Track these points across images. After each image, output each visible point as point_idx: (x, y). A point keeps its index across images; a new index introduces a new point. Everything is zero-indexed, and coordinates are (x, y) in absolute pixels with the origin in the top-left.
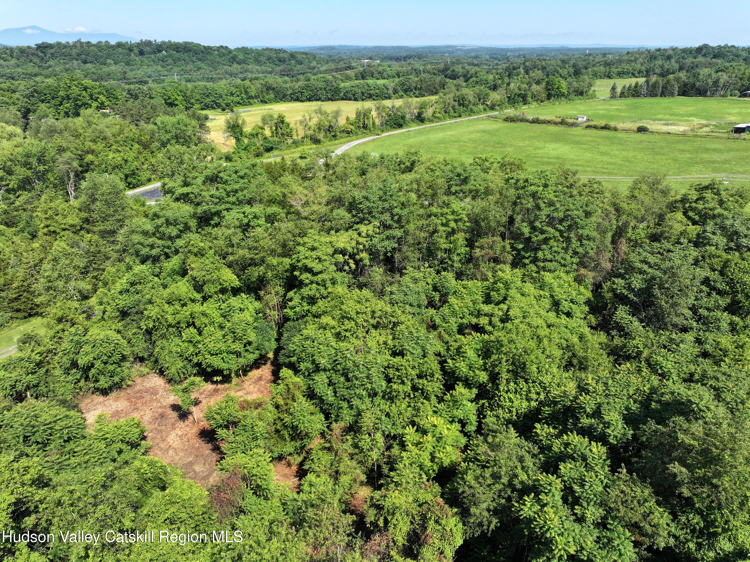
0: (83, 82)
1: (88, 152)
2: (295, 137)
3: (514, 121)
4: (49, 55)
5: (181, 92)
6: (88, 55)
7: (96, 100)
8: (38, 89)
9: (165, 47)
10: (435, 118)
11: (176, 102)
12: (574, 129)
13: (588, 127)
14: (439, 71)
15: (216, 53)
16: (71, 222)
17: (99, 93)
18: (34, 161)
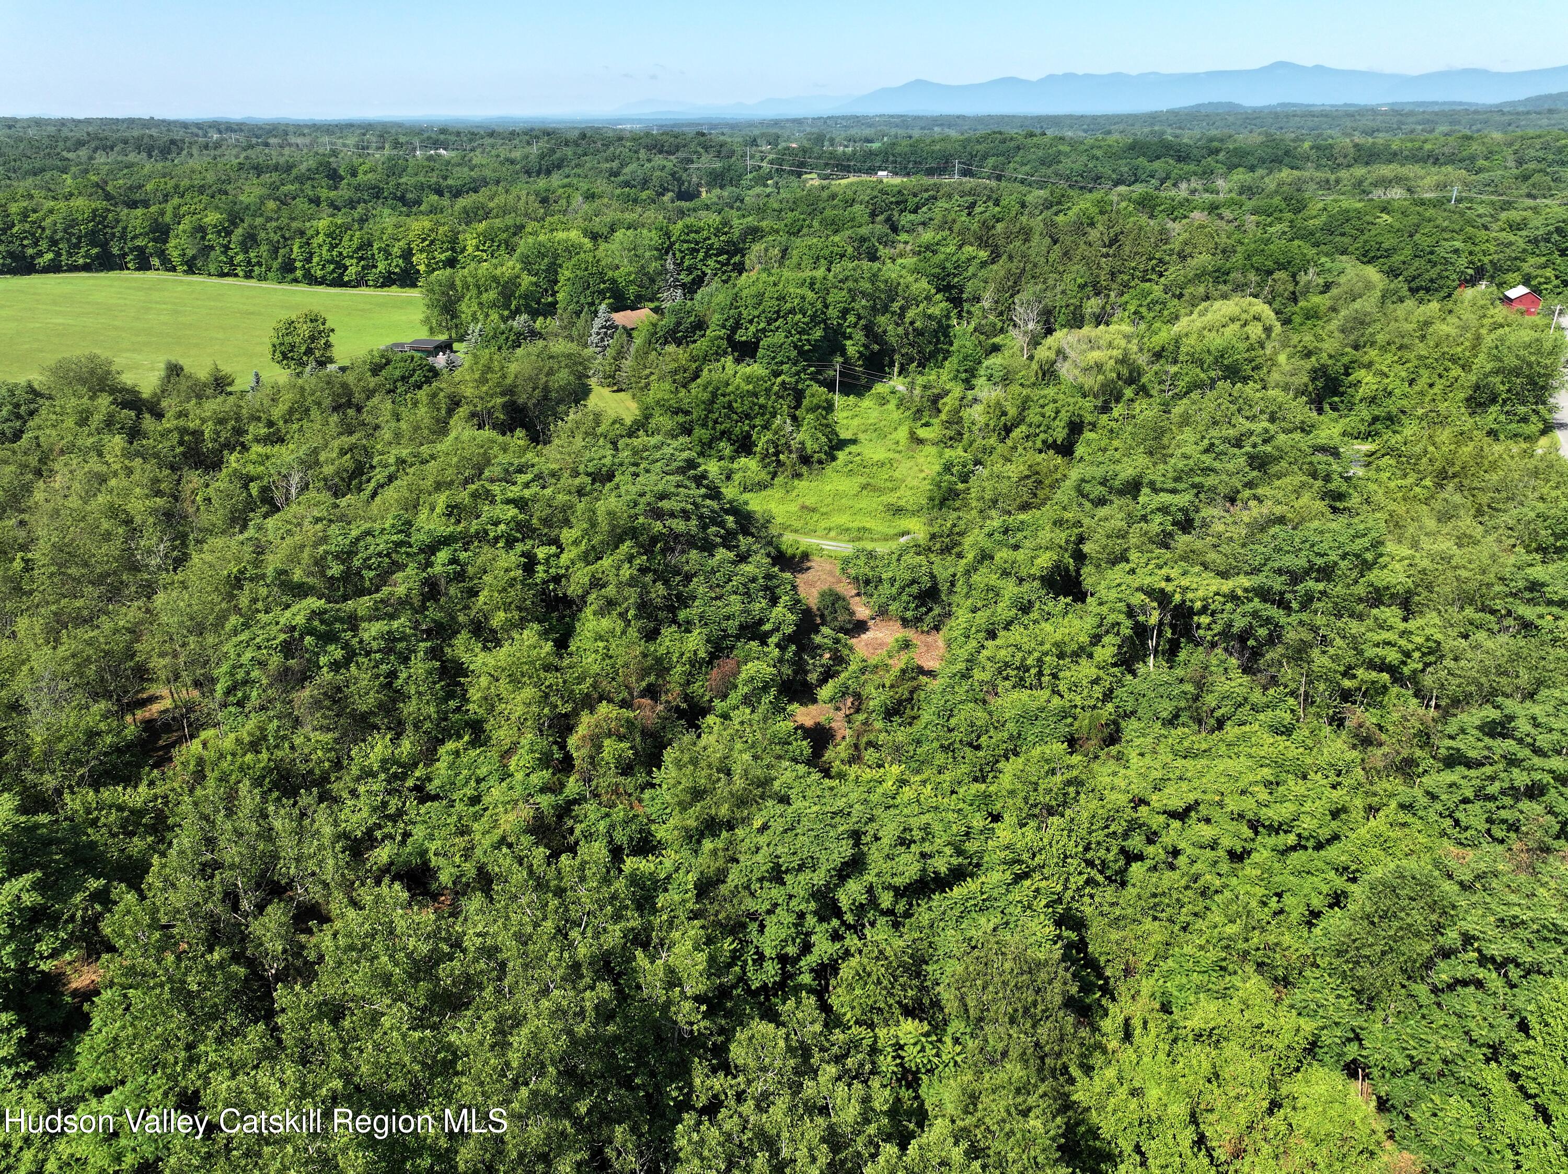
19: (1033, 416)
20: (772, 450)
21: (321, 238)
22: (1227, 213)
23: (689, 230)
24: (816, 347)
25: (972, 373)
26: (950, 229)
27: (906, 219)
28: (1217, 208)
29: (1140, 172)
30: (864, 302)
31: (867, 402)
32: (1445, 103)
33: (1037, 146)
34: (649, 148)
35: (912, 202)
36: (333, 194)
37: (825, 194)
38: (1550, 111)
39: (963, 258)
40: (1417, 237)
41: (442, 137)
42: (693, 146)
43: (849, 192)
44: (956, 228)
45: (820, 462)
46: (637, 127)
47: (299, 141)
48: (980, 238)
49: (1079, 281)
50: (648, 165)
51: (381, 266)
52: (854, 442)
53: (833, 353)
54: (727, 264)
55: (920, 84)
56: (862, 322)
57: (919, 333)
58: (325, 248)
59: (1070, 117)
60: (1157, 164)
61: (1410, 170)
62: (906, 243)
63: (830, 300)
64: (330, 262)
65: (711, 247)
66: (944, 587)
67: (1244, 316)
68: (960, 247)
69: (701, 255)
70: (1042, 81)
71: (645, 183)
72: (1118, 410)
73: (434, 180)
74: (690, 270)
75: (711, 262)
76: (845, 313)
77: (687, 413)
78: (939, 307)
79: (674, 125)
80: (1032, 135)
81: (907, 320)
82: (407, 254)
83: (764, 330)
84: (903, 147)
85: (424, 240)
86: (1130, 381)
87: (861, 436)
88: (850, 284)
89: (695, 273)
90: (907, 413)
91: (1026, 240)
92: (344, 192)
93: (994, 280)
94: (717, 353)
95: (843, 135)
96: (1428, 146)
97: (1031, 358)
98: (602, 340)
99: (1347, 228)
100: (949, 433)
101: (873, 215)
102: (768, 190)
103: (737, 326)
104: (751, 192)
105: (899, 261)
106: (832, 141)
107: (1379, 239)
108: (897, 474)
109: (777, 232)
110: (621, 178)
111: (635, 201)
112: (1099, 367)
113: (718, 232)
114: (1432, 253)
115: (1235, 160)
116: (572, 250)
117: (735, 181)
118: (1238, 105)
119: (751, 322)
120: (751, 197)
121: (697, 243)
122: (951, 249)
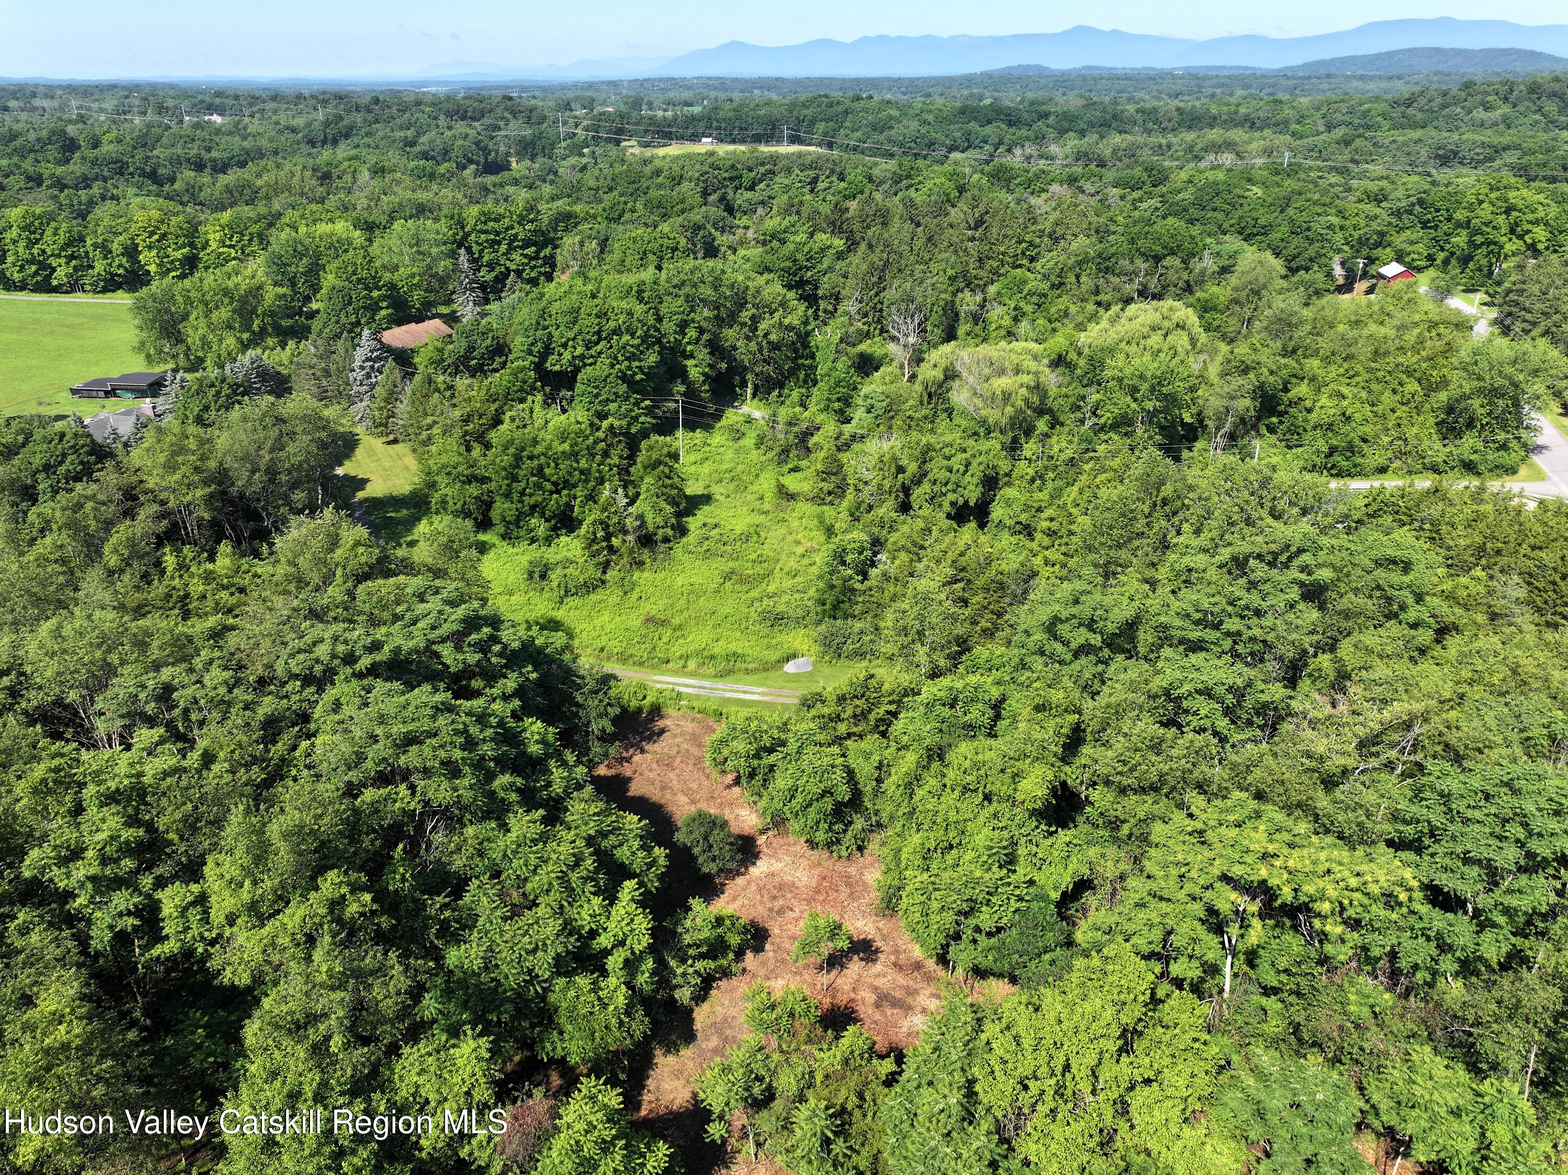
8: (1429, 200)
19: (936, 469)
20: (600, 534)
21: (14, 233)
22: (1089, 187)
23: (487, 217)
24: (650, 375)
25: (846, 401)
26: (798, 213)
27: (742, 198)
28: (1076, 180)
29: (973, 137)
30: (706, 312)
31: (718, 438)
32: (1232, 68)
33: (866, 110)
34: (449, 115)
35: (747, 177)
36: (60, 170)
37: (648, 170)
38: (1329, 76)
39: (816, 248)
40: (1291, 212)
41: (217, 101)
42: (499, 111)
43: (676, 168)
44: (805, 211)
45: (666, 540)
46: (443, 89)
47: (46, 103)
48: (833, 223)
49: (950, 272)
50: (448, 133)
51: (100, 267)
52: (706, 499)
53: (672, 380)
54: (536, 258)
55: (735, 46)
56: (706, 337)
57: (775, 347)
58: (22, 244)
59: (888, 79)
60: (989, 129)
61: (1237, 135)
62: (746, 228)
63: (663, 310)
64: (32, 261)
65: (515, 238)
66: (868, 788)
67: (1166, 324)
68: (812, 235)
69: (503, 248)
70: (855, 43)
71: (446, 153)
72: (1030, 448)
73: (193, 152)
74: (491, 266)
75: (516, 256)
76: (683, 326)
77: (484, 480)
78: (797, 313)
79: (482, 89)
80: (858, 98)
81: (760, 333)
82: (131, 252)
83: (582, 357)
84: (726, 111)
85: (152, 234)
86: (1040, 411)
87: (717, 490)
88: (687, 289)
89: (498, 270)
90: (770, 455)
91: (885, 224)
92: (76, 167)
93: (856, 275)
94: (521, 390)
95: (661, 98)
96: (1242, 110)
97: (913, 377)
98: (368, 376)
99: (1218, 202)
100: (826, 486)
101: (705, 194)
102: (584, 160)
103: (547, 350)
104: (564, 163)
105: (742, 252)
106: (650, 106)
107: (1255, 215)
108: (767, 551)
109: (594, 217)
110: (417, 149)
111: (432, 176)
112: (1007, 397)
113: (522, 221)
114: (1309, 229)
115: (1065, 125)
116: (339, 246)
117: (547, 150)
118: (1046, 68)
119: (565, 345)
120: (565, 168)
121: (498, 234)
122: (801, 237)
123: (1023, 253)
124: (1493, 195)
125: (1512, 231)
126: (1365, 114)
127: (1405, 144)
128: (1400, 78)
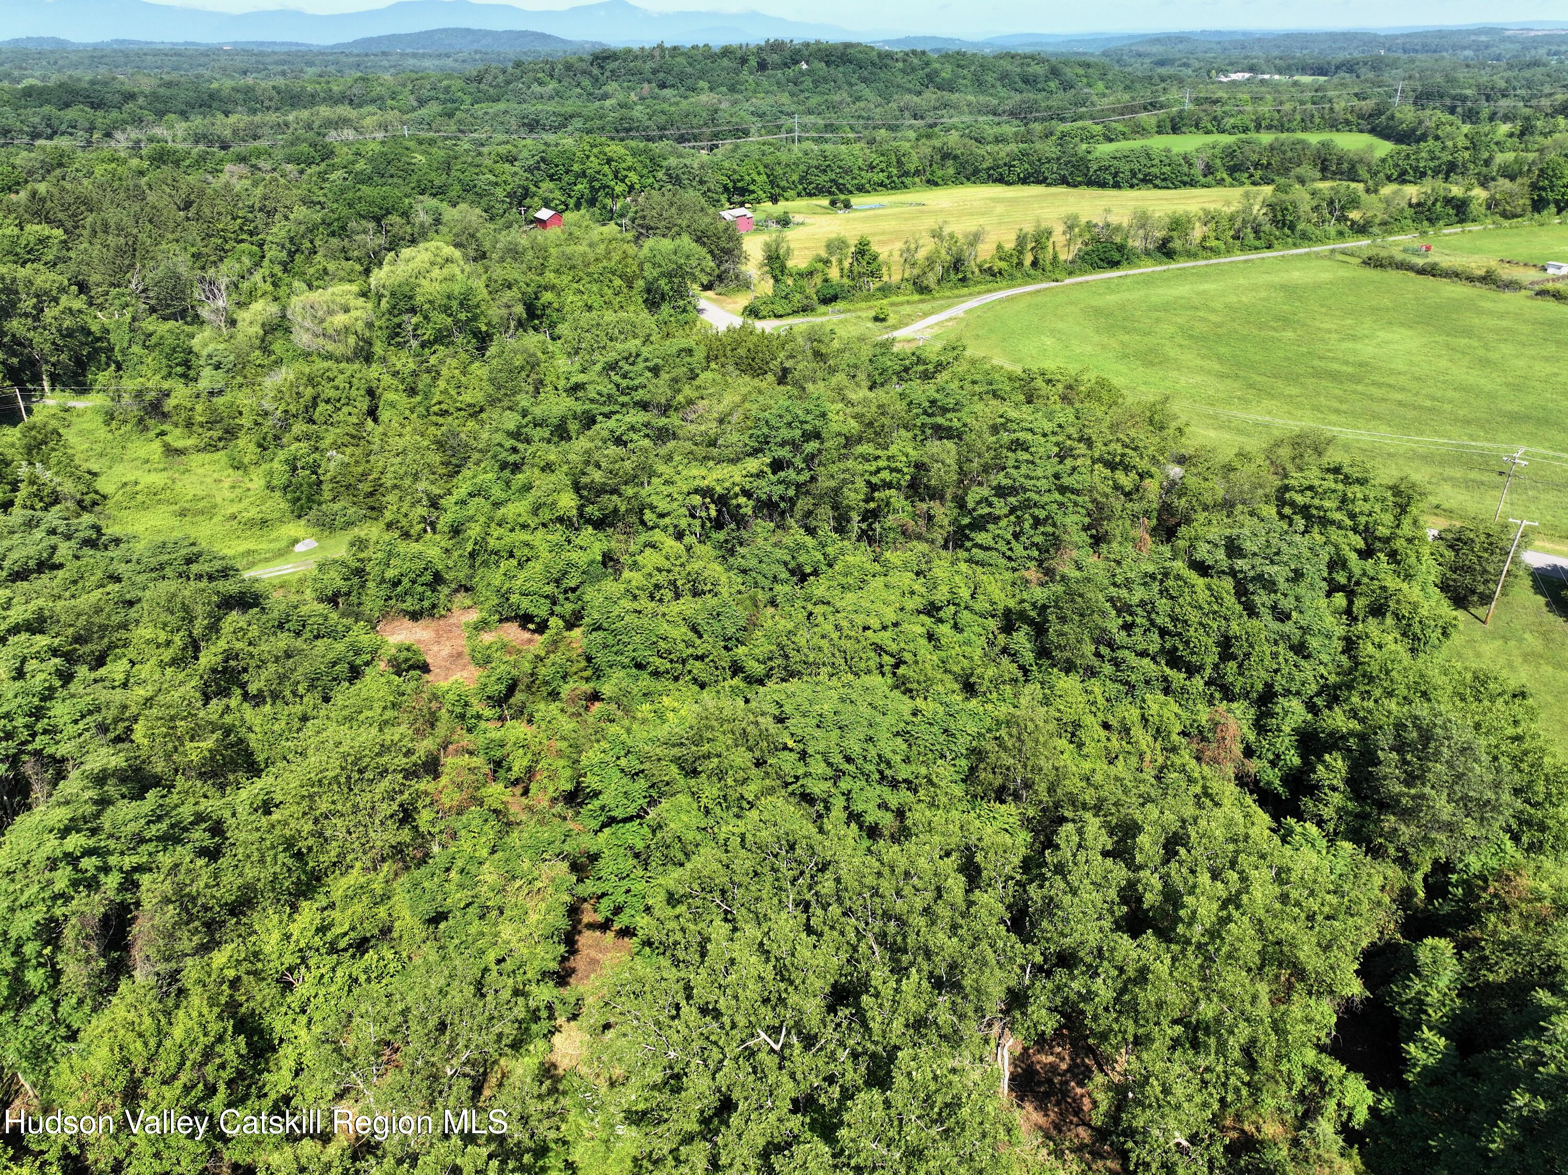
0: (607, 149)
1: (546, 288)
2: (885, 278)
3: (1382, 266)
4: (608, 74)
5: (766, 166)
6: (668, 72)
7: (623, 181)
8: (548, 157)
9: (806, 53)
10: (1205, 249)
11: (752, 187)
12: (1508, 295)
13: (1542, 293)
14: (1361, 116)
15: (900, 65)
16: (469, 400)
17: (629, 169)
18: (455, 304)
19: (328, 391)
22: (263, 165)
25: (186, 365)
28: (245, 159)
60: (71, 113)
61: (345, 111)
67: (438, 260)
96: (335, 88)
112: (347, 330)
115: (159, 106)
123: (241, 229)
124: (595, 150)
125: (616, 177)
126: (447, 90)
127: (496, 115)
128: (448, 56)
